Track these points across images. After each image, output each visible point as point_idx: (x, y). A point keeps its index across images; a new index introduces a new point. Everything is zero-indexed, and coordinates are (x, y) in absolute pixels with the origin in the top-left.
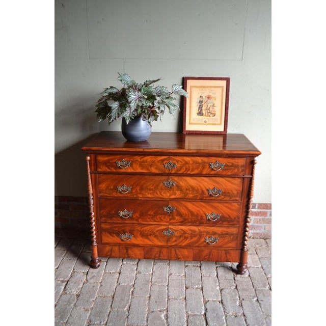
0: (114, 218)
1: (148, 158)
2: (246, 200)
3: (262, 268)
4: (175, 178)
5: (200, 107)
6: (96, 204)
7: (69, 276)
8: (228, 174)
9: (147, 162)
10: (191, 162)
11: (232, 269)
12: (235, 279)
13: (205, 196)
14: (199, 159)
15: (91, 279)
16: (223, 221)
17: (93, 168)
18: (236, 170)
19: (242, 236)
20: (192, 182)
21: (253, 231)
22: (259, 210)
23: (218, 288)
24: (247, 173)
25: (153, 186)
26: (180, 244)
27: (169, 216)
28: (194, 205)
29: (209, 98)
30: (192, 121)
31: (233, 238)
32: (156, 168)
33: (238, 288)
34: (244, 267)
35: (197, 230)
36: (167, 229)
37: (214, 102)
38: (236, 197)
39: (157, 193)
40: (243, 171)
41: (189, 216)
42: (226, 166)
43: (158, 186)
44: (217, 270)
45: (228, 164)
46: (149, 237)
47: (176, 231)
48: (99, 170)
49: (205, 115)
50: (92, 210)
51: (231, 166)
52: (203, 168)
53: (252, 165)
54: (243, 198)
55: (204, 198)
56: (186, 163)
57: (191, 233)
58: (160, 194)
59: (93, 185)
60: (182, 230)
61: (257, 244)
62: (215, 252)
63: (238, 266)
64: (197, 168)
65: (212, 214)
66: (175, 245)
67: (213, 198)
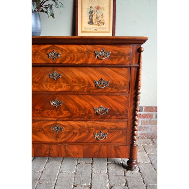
2: (134, 92)
3: (151, 163)
4: (61, 69)
5: (91, 17)
8: (114, 63)
10: (76, 51)
11: (122, 165)
12: (125, 176)
13: (92, 88)
14: (84, 48)
16: (111, 115)
18: (123, 59)
19: (131, 131)
21: (141, 132)
22: (146, 113)
23: (108, 185)
24: (134, 62)
25: (38, 78)
26: (70, 140)
27: (57, 110)
28: (81, 98)
29: (98, 8)
31: (123, 133)
32: (40, 59)
33: (129, 184)
34: (134, 163)
35: (86, 125)
36: (55, 125)
38: (125, 88)
39: (43, 87)
40: (129, 60)
41: (76, 110)
42: (112, 54)
43: (43, 77)
44: (108, 167)
45: (115, 53)
46: (38, 133)
47: (64, 126)
49: (95, 24)
51: (117, 55)
52: (89, 57)
53: (139, 53)
54: (130, 90)
55: (92, 91)
56: (71, 52)
57: (80, 129)
58: (46, 87)
60: (70, 125)
61: (145, 143)
62: (104, 148)
63: (128, 162)
64: (82, 57)
65: (100, 107)
66: (65, 142)
67: (100, 90)
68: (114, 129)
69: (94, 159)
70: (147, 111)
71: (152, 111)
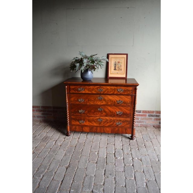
0: (77, 113)
1: (91, 87)
3: (143, 138)
4: (103, 96)
5: (115, 67)
6: (69, 107)
7: (57, 139)
8: (125, 94)
9: (91, 88)
10: (110, 89)
11: (129, 138)
12: (129, 142)
13: (116, 103)
14: (113, 87)
15: (66, 140)
16: (124, 115)
17: (68, 91)
18: (129, 92)
19: (132, 122)
20: (110, 97)
21: (140, 124)
22: (143, 114)
23: (121, 144)
25: (93, 99)
26: (105, 125)
27: (100, 112)
28: (111, 107)
29: (119, 62)
30: (111, 73)
31: (129, 122)
32: (95, 91)
33: (131, 145)
34: (134, 136)
35: (113, 119)
36: (99, 119)
37: (121, 64)
38: (129, 104)
39: (95, 102)
40: (132, 92)
41: (109, 113)
42: (124, 90)
43: (96, 99)
44: (122, 138)
46: (92, 122)
47: (104, 119)
48: (71, 92)
49: (117, 70)
50: (67, 110)
51: (126, 90)
52: (115, 91)
53: (135, 90)
54: (132, 105)
55: (115, 105)
56: (108, 89)
57: (110, 121)
58: (97, 102)
59: (68, 98)
60: (106, 119)
61: (142, 129)
62: (120, 129)
63: (131, 136)
64: (112, 91)
65: (119, 112)
66: (103, 126)
67: (119, 104)
68: (124, 121)
69: (116, 135)
70: (144, 113)
71: (146, 113)
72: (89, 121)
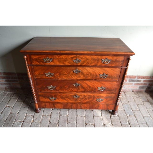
0: (45, 90)
1: (63, 57)
3: (124, 110)
4: (80, 68)
6: (33, 83)
8: (112, 66)
9: (62, 59)
10: (90, 59)
12: (111, 118)
13: (98, 78)
14: (95, 57)
16: (107, 91)
17: (29, 63)
18: (118, 64)
19: (117, 98)
20: (90, 70)
23: (102, 124)
24: (124, 65)
25: (66, 73)
26: (83, 102)
27: (77, 88)
28: (91, 82)
31: (112, 99)
32: (68, 63)
33: (113, 123)
34: (116, 112)
35: (92, 95)
36: (75, 95)
38: (116, 78)
39: (69, 77)
40: (122, 64)
41: (88, 88)
43: (70, 72)
45: (113, 60)
46: (66, 99)
47: (80, 96)
48: (33, 64)
51: (115, 61)
52: (98, 62)
53: (128, 61)
54: (120, 79)
55: (97, 79)
56: (87, 59)
57: (89, 97)
58: (71, 77)
59: (31, 72)
60: (84, 95)
62: (101, 105)
63: (112, 111)
64: (94, 62)
65: (101, 87)
66: (80, 102)
67: (102, 79)
68: (107, 97)
72: (62, 98)
